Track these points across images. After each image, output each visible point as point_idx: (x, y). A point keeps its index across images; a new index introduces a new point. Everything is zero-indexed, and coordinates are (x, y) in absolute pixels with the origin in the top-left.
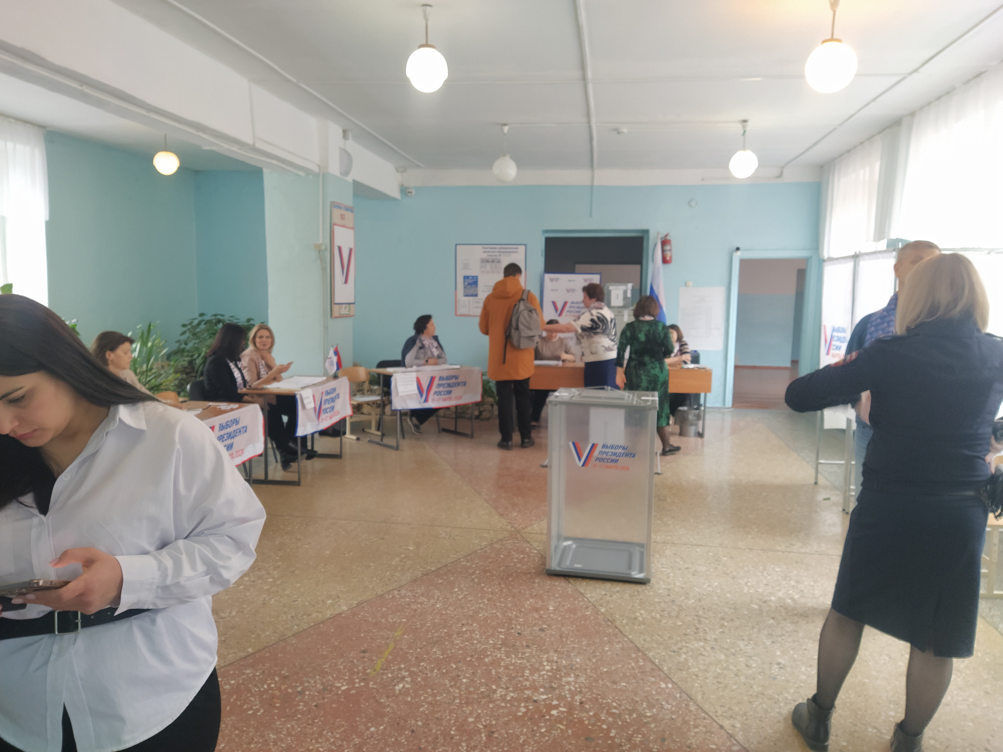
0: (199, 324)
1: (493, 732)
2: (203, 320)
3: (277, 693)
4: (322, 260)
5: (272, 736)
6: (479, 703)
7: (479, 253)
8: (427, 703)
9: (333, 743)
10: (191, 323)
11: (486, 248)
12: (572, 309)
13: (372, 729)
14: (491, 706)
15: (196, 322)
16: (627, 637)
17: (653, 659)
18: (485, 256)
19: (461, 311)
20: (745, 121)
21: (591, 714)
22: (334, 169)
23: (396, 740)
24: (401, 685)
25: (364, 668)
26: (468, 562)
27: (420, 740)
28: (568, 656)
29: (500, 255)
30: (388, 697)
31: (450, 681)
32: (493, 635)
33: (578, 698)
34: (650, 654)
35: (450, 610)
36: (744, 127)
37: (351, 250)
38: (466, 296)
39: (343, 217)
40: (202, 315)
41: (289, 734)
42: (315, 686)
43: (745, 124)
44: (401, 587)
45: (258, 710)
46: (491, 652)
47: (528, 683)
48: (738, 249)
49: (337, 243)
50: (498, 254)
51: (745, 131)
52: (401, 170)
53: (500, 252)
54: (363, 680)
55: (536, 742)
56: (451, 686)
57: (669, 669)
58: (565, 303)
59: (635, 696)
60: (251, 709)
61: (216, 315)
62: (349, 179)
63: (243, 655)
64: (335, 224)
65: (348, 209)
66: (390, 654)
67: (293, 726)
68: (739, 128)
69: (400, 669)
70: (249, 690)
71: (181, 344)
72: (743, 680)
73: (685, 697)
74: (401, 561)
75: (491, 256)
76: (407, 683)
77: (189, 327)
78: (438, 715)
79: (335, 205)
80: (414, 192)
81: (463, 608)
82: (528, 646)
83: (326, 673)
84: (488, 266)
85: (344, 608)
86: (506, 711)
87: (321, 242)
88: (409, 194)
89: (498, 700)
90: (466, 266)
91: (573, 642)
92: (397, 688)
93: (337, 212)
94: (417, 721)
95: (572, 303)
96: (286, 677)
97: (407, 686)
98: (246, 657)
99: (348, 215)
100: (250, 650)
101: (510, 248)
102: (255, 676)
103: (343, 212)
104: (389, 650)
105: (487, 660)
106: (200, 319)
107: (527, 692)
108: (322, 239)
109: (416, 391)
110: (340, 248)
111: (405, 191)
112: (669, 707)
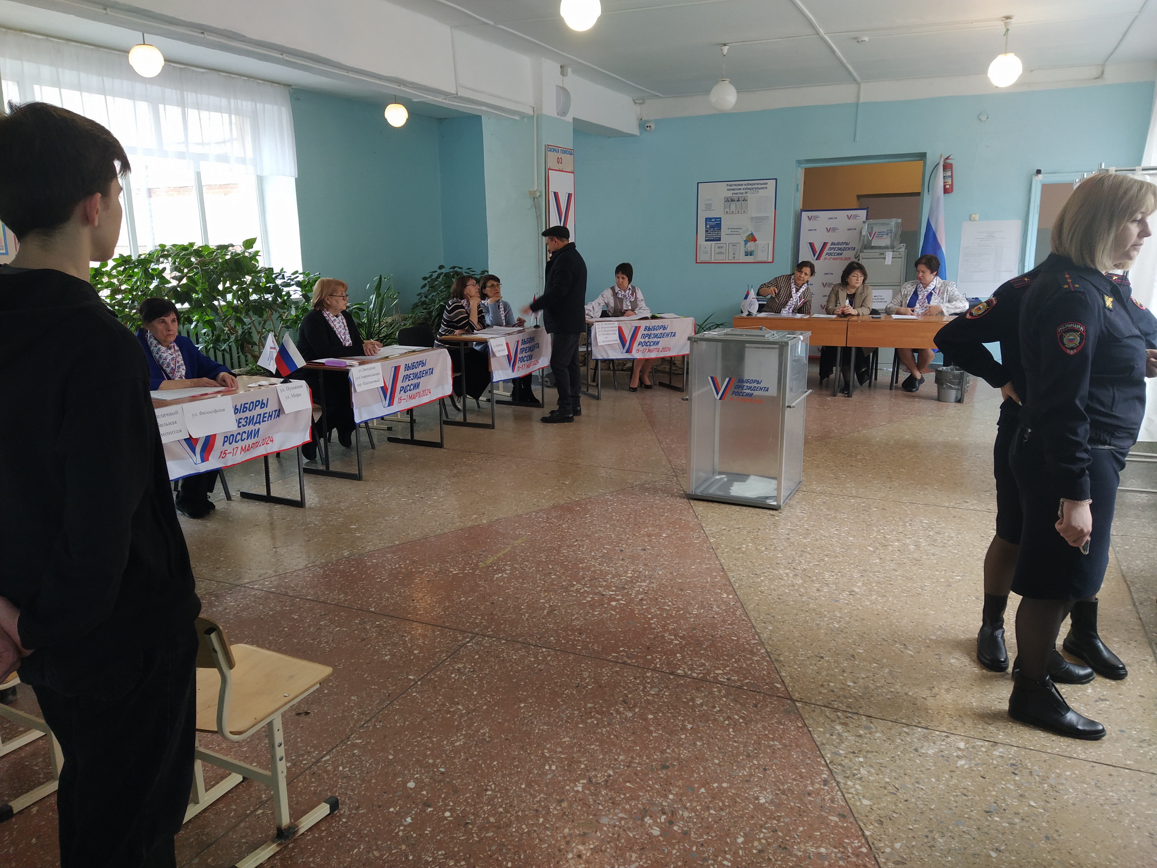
0: (438, 277)
1: (555, 610)
2: (442, 273)
3: (404, 571)
4: (537, 207)
5: (387, 595)
6: (556, 591)
7: (723, 191)
8: (514, 587)
9: (429, 604)
10: (431, 275)
11: (731, 185)
12: (832, 251)
13: (462, 599)
14: (564, 594)
15: (435, 275)
16: (719, 560)
17: (731, 578)
18: (729, 194)
19: (702, 258)
20: (1008, 18)
21: (644, 607)
22: (550, 109)
23: (477, 607)
24: (500, 575)
25: (477, 562)
26: (611, 496)
27: (495, 609)
28: (654, 570)
29: (746, 193)
30: (485, 581)
31: (541, 576)
32: (597, 550)
33: (640, 597)
34: (730, 574)
35: (573, 530)
36: (1006, 24)
37: (570, 195)
38: (706, 240)
39: (559, 161)
40: (441, 267)
41: (400, 595)
42: (434, 569)
43: (1008, 20)
44: (541, 510)
45: (384, 579)
46: (588, 561)
47: (604, 583)
48: (1039, 172)
49: (552, 189)
50: (744, 191)
51: (1008, 30)
52: (639, 101)
53: (746, 189)
54: (472, 569)
55: (585, 619)
56: (540, 579)
57: (740, 586)
58: (825, 244)
59: (693, 600)
60: (379, 578)
61: (454, 267)
62: (569, 118)
63: (390, 545)
64: (550, 169)
65: (565, 151)
66: (504, 555)
67: (405, 591)
68: (1001, 26)
69: (506, 565)
70: (384, 567)
71: (422, 297)
72: (804, 599)
73: (738, 604)
74: (552, 492)
75: (736, 194)
76: (506, 574)
77: (429, 280)
78: (518, 596)
79: (551, 148)
80: (653, 127)
81: (585, 529)
82: (623, 559)
83: (447, 562)
84: (733, 206)
85: (485, 521)
86: (574, 598)
87: (536, 189)
88: (649, 128)
89: (573, 591)
90: (709, 207)
91: (665, 560)
92: (496, 576)
93: (552, 157)
94: (499, 597)
95: (832, 244)
96: (414, 561)
97: (505, 575)
98: (392, 546)
99: (568, 159)
100: (397, 543)
101: (758, 184)
102: (392, 558)
103: (560, 155)
104: (504, 552)
105: (581, 565)
106: (439, 271)
107: (600, 589)
108: (538, 186)
109: (619, 341)
110: (556, 194)
111: (643, 125)
112: (717, 610)
